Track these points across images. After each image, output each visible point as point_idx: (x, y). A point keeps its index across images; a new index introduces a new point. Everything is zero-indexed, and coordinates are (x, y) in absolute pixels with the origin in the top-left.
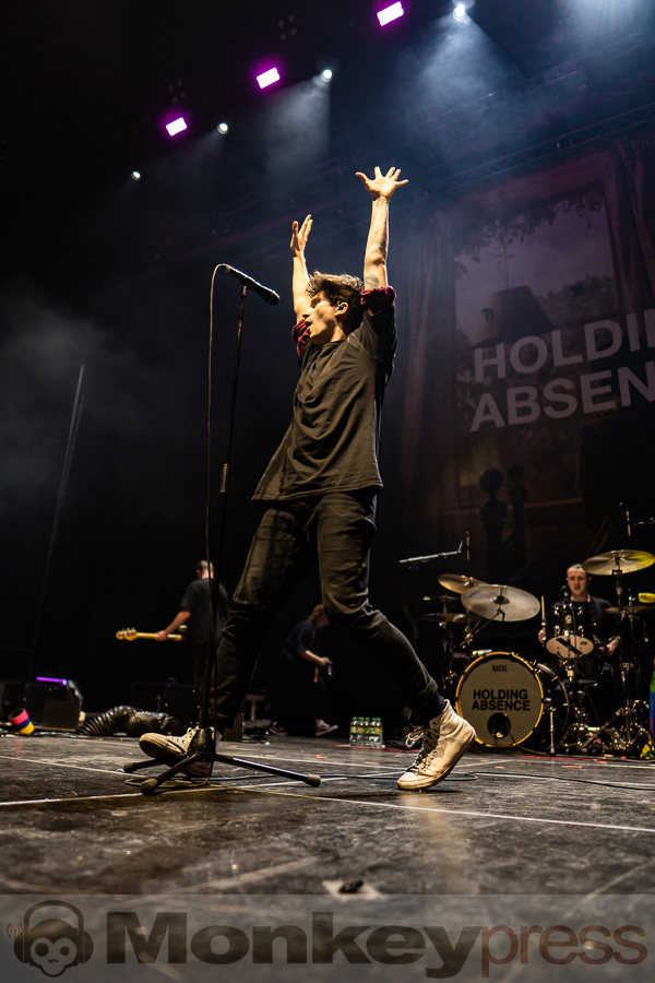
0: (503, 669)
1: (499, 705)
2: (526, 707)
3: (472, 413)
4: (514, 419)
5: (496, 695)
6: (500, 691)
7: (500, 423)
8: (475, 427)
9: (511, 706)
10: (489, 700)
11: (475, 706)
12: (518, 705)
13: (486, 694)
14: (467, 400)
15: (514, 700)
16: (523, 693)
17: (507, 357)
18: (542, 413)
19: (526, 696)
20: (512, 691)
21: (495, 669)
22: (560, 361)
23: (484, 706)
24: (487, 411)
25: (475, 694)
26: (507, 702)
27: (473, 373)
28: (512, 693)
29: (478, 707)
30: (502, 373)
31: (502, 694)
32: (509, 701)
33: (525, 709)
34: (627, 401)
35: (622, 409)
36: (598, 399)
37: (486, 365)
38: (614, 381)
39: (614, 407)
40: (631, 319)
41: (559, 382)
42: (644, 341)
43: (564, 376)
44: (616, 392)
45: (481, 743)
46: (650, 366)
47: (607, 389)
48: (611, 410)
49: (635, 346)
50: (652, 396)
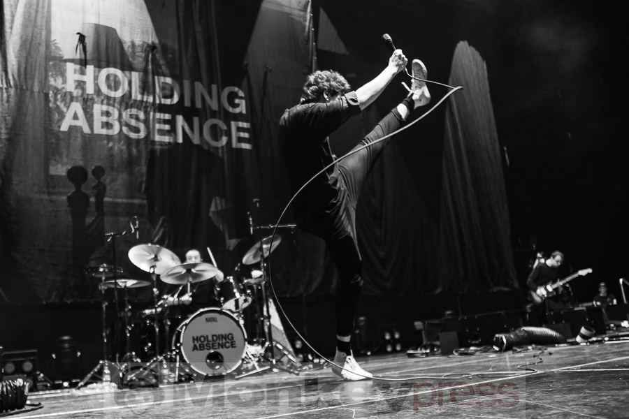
0: (214, 320)
1: (213, 346)
2: (233, 345)
3: (62, 116)
4: (99, 130)
5: (210, 338)
6: (213, 336)
7: (86, 130)
8: (64, 127)
9: (222, 346)
10: (206, 343)
11: (195, 348)
12: (227, 345)
13: (202, 339)
14: (58, 103)
15: (224, 341)
16: (230, 336)
17: (96, 78)
18: (121, 130)
19: (232, 338)
20: (222, 335)
21: (208, 320)
22: (137, 95)
23: (202, 348)
24: (76, 117)
25: (194, 339)
26: (219, 344)
27: (64, 82)
28: (223, 337)
29: (197, 349)
30: (90, 90)
31: (215, 338)
32: (221, 342)
33: (233, 347)
34: (180, 140)
35: (177, 144)
36: (162, 132)
37: (77, 79)
38: (172, 123)
39: (172, 141)
40: (186, 83)
41: (134, 111)
42: (193, 102)
43: (139, 108)
44: (173, 131)
45: (205, 374)
46: (196, 120)
47: (167, 127)
48: (169, 143)
49: (187, 103)
50: (196, 140)
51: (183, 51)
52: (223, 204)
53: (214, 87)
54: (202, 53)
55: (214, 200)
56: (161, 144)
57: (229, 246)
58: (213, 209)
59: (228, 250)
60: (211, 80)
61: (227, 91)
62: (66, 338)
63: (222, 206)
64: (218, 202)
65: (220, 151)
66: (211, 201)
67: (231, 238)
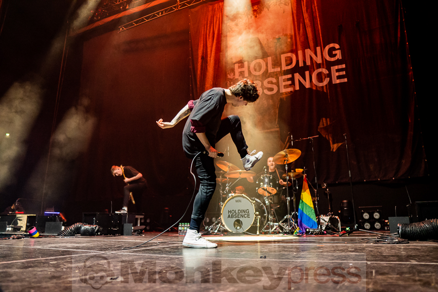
0: (240, 201)
1: (238, 216)
2: (248, 217)
5: (237, 212)
9: (242, 216)
11: (229, 216)
12: (245, 216)
13: (233, 212)
15: (244, 214)
17: (249, 68)
18: (263, 92)
19: (248, 212)
20: (243, 210)
21: (236, 201)
22: (271, 70)
23: (232, 216)
25: (229, 212)
27: (234, 75)
31: (239, 211)
34: (297, 88)
35: (295, 91)
36: (286, 87)
37: (240, 71)
38: (292, 79)
39: (292, 90)
40: (300, 53)
41: (270, 79)
42: (304, 62)
43: (272, 77)
44: (293, 84)
45: (231, 231)
46: (307, 73)
47: (290, 82)
48: (291, 92)
49: (301, 64)
50: (307, 85)
51: (297, 33)
52: (328, 122)
53: (318, 49)
54: (309, 30)
55: (321, 121)
56: (286, 93)
57: (333, 149)
58: (321, 126)
59: (333, 151)
60: (316, 46)
61: (327, 48)
62: (167, 208)
63: (327, 123)
64: (324, 121)
65: (325, 88)
66: (320, 121)
67: (334, 143)
